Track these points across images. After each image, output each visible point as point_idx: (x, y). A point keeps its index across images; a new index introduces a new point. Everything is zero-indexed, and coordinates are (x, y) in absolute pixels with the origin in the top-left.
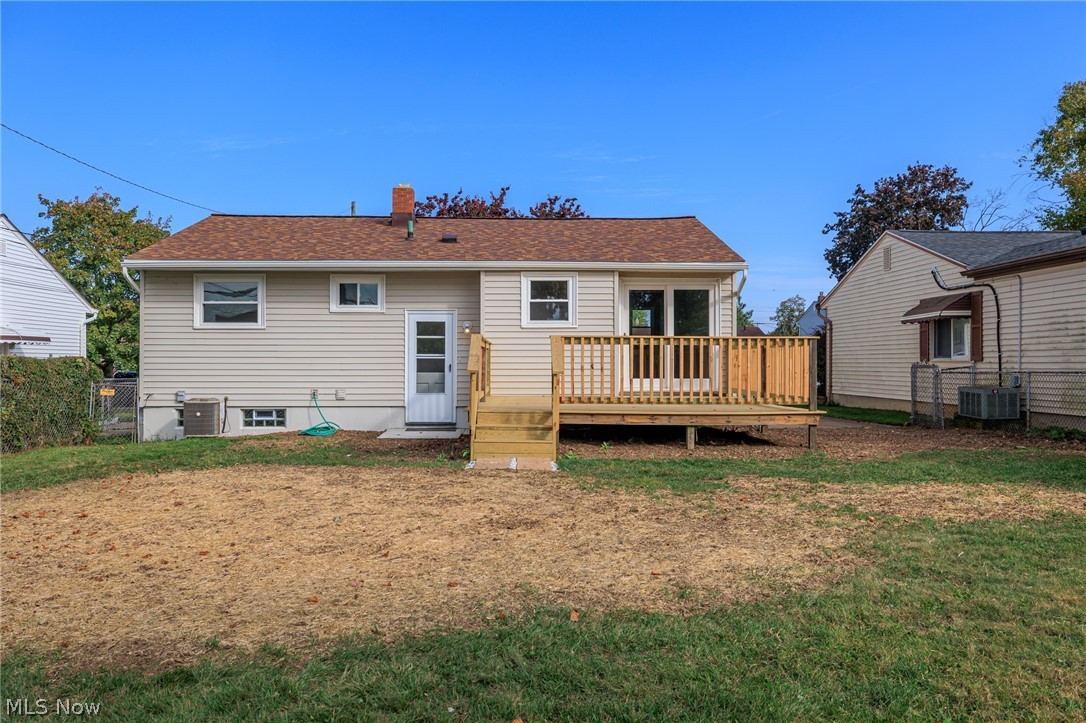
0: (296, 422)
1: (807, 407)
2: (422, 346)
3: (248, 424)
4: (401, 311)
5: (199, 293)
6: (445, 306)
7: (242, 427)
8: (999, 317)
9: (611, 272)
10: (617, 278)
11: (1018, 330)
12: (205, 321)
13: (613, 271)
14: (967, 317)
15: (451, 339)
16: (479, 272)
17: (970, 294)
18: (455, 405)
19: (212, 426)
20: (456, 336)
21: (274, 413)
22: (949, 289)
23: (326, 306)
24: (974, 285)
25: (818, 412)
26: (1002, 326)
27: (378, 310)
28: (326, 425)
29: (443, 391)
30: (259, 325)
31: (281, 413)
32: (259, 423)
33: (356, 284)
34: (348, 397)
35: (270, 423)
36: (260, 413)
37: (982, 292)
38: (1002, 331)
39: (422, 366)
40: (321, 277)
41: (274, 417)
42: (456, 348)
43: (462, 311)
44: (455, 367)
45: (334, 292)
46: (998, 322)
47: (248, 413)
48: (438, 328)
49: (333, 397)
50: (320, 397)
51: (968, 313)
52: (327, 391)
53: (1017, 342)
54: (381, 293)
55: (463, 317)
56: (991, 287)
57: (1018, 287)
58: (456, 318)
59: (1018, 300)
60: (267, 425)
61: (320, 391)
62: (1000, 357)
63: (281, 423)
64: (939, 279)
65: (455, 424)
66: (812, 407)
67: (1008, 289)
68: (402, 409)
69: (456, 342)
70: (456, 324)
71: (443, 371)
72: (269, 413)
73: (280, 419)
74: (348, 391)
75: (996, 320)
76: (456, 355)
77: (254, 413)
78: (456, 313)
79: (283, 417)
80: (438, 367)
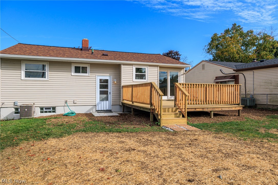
0: (60, 111)
1: (239, 105)
2: (101, 87)
3: (42, 112)
4: (95, 76)
5: (23, 67)
6: (108, 74)
7: (39, 113)
8: (245, 81)
9: (157, 66)
10: (159, 68)
11: (253, 84)
12: (25, 77)
13: (158, 66)
14: (234, 81)
15: (110, 84)
16: (121, 64)
17: (235, 75)
18: (111, 104)
19: (31, 114)
20: (112, 84)
21: (51, 108)
22: (226, 74)
23: (70, 73)
24: (235, 73)
25: (241, 106)
26: (246, 83)
27: (87, 75)
28: (71, 112)
29: (108, 100)
30: (46, 79)
31: (54, 108)
32: (46, 112)
33: (80, 67)
34: (77, 103)
35: (50, 112)
36: (46, 108)
37: (239, 75)
38: (246, 84)
39: (101, 93)
40: (68, 64)
41: (51, 110)
42: (112, 87)
43: (114, 76)
44: (111, 93)
45: (73, 69)
46: (245, 82)
47: (42, 109)
48: (106, 81)
49: (73, 103)
50: (68, 103)
51: (234, 80)
52: (71, 101)
53: (253, 87)
54: (88, 70)
55: (114, 78)
56: (242, 74)
57: (253, 74)
58: (112, 78)
59: (253, 77)
60: (49, 112)
61: (68, 101)
62: (246, 91)
63: (54, 112)
64: (222, 72)
65: (111, 110)
66: (240, 104)
67: (249, 74)
68: (95, 106)
69: (112, 85)
70: (112, 80)
71: (108, 94)
72: (50, 108)
73: (54, 110)
74: (77, 101)
75: (244, 81)
76: (112, 89)
77: (44, 108)
78: (112, 77)
79: (55, 109)
80: (106, 93)
